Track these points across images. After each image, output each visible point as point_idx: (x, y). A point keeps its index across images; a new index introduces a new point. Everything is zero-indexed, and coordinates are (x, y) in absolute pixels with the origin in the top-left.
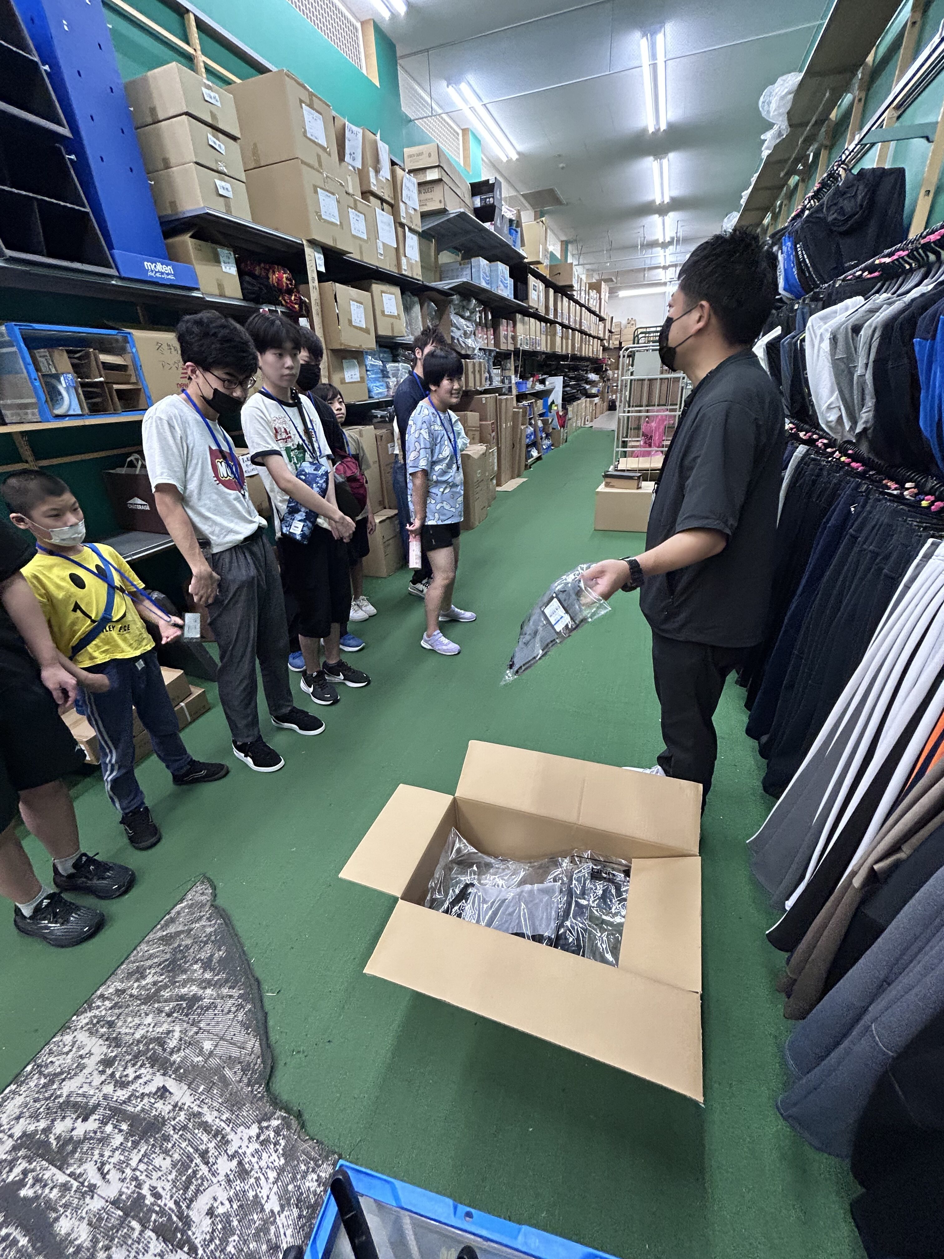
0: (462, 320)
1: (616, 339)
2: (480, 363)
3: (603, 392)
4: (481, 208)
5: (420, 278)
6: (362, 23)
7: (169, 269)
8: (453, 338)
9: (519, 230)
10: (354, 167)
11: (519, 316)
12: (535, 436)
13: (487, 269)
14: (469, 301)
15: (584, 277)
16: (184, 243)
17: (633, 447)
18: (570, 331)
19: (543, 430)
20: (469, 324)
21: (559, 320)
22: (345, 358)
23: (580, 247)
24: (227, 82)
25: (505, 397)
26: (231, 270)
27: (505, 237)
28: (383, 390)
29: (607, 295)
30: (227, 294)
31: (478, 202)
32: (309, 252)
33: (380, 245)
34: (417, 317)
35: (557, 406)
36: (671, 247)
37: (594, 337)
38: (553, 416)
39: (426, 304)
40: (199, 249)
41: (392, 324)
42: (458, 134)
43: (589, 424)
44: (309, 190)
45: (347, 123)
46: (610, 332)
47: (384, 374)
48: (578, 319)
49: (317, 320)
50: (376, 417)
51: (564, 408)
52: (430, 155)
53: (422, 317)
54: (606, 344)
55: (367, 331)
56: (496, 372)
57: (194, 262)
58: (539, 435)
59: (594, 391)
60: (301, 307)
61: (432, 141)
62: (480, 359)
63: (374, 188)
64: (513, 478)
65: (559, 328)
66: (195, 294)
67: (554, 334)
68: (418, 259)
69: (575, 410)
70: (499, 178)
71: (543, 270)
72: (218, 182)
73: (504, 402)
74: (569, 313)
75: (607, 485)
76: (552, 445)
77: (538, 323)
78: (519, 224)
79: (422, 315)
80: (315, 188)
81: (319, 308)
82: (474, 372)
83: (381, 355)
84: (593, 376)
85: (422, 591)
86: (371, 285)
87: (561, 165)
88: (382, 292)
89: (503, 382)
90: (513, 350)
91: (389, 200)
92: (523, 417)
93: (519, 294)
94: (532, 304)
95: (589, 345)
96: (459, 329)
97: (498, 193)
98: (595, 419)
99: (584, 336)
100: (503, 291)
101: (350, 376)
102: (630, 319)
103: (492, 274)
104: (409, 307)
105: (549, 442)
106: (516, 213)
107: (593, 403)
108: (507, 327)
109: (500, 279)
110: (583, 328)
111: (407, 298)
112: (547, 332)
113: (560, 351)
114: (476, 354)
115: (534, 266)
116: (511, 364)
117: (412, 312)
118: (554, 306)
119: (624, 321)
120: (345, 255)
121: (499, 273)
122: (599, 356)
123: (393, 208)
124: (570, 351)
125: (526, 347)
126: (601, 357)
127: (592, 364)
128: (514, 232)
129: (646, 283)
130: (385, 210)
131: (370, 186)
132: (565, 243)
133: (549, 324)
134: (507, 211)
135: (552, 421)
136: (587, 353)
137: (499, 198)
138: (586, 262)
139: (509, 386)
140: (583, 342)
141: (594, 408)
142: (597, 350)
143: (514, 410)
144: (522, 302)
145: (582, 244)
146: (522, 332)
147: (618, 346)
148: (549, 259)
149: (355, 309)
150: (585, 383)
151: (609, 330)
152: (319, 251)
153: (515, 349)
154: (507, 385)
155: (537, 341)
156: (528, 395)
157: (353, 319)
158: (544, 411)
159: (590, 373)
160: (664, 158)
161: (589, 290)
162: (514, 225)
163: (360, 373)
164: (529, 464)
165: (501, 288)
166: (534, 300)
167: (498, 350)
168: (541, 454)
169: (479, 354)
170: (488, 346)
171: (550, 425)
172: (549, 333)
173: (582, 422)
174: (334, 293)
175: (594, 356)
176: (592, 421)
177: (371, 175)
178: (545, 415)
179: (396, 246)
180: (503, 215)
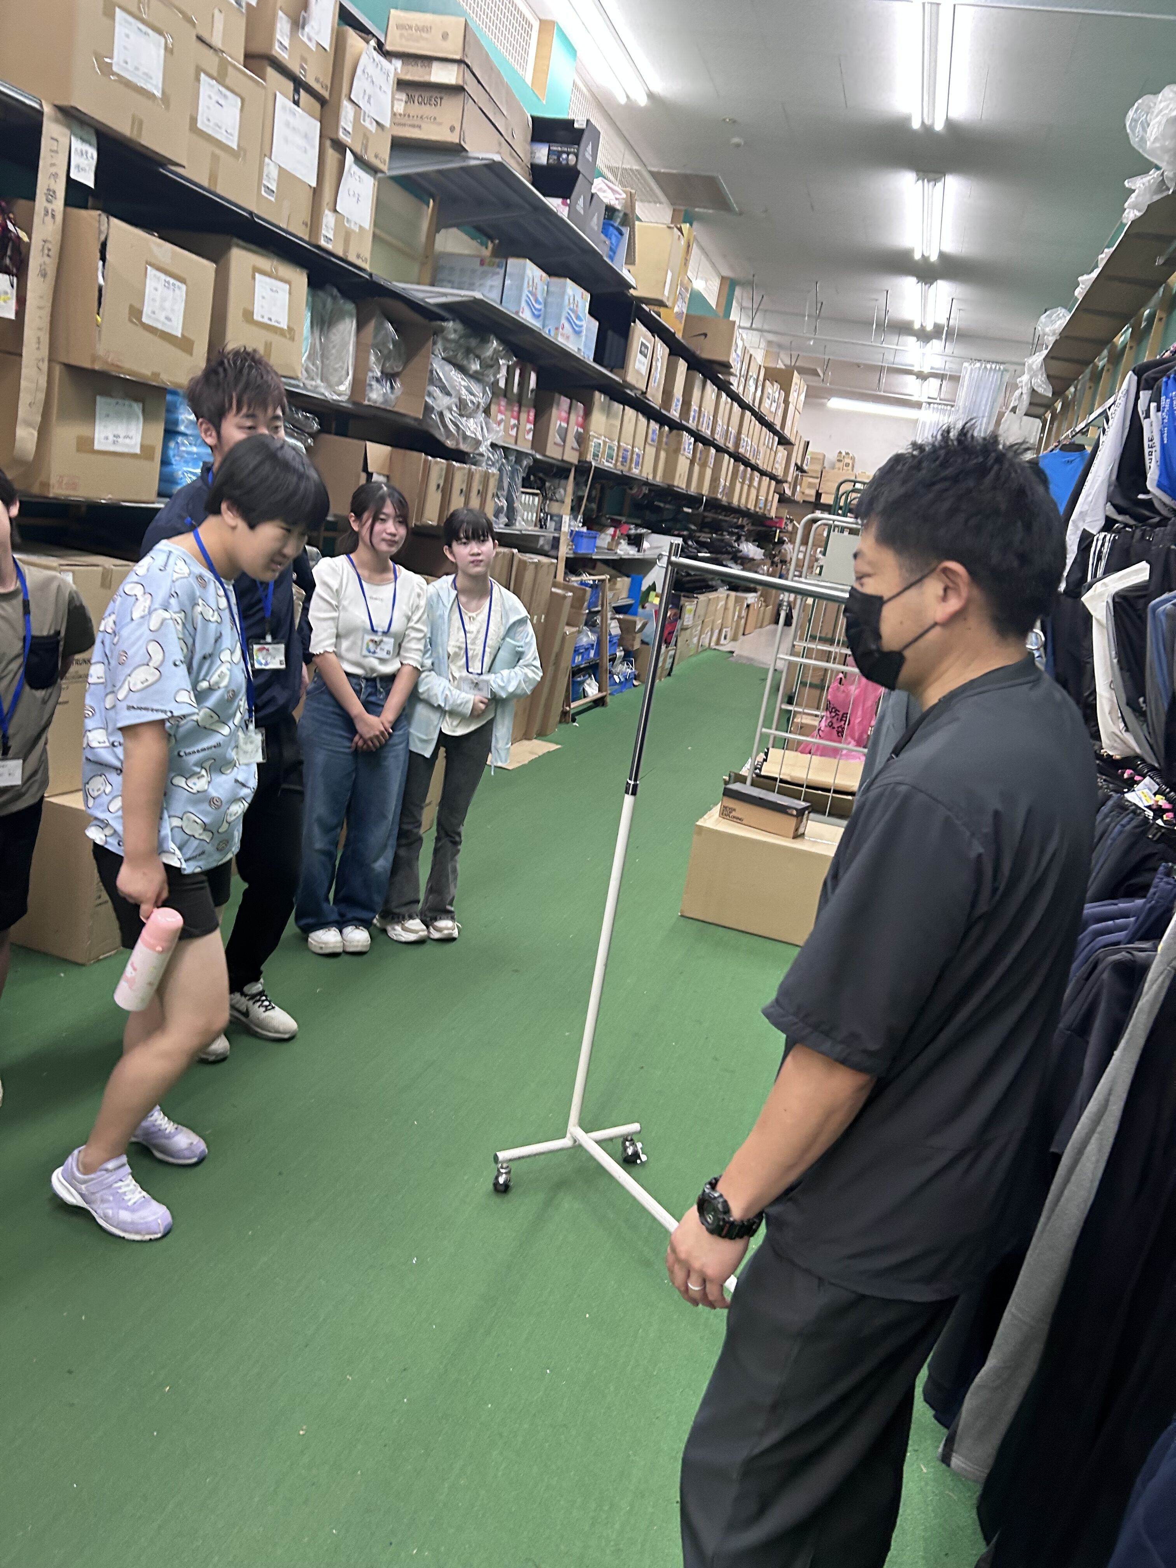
0: (460, 376)
1: (810, 485)
2: (486, 477)
4: (548, 168)
5: (366, 266)
8: (428, 408)
9: (626, 231)
11: (599, 398)
12: (598, 653)
13: (541, 288)
14: (485, 341)
15: (759, 357)
17: (802, 729)
18: (713, 451)
19: (621, 641)
20: (476, 388)
21: (692, 424)
22: (107, 393)
23: (757, 299)
25: (536, 558)
27: (593, 235)
29: (802, 397)
31: (542, 154)
32: (54, 132)
33: (271, 171)
34: (345, 345)
36: (934, 342)
37: (763, 473)
38: (648, 616)
39: (372, 324)
42: (530, 26)
43: (727, 646)
44: (88, 5)
46: (799, 469)
48: (733, 431)
49: (37, 287)
51: (675, 602)
52: (445, 36)
53: (359, 349)
54: (788, 492)
55: (184, 344)
56: (527, 500)
58: (608, 651)
62: (489, 467)
63: (277, 51)
64: (527, 737)
65: (688, 440)
67: (677, 450)
68: (369, 225)
69: (701, 611)
70: (598, 124)
71: (667, 320)
73: (531, 569)
74: (715, 415)
75: (726, 813)
76: (636, 678)
77: (643, 420)
78: (628, 219)
79: (358, 344)
80: (109, 8)
81: (50, 262)
82: (466, 492)
84: (750, 549)
86: (228, 248)
87: (736, 140)
88: (256, 270)
89: (541, 524)
90: (576, 462)
91: (317, 87)
92: (572, 606)
93: (607, 355)
94: (631, 378)
95: (749, 486)
96: (448, 394)
97: (590, 148)
98: (741, 638)
99: (742, 467)
100: (568, 337)
101: (111, 438)
102: (844, 453)
103: (550, 300)
104: (327, 318)
105: (629, 671)
106: (624, 196)
107: (743, 603)
108: (569, 413)
109: (564, 314)
110: (741, 450)
111: (329, 301)
112: (660, 441)
113: (684, 486)
114: (482, 455)
115: (652, 307)
116: (567, 491)
117: (334, 330)
118: (683, 396)
119: (831, 456)
120: (163, 166)
121: (566, 301)
122: (770, 511)
123: (325, 107)
124: (705, 491)
125: (606, 464)
126: (773, 514)
127: (753, 524)
128: (617, 233)
129: (882, 393)
130: (301, 104)
131: (271, 45)
132: (728, 282)
133: (667, 428)
134: (609, 191)
135: (644, 626)
136: (743, 501)
137: (590, 159)
138: (766, 327)
139: (554, 537)
140: (736, 478)
141: (744, 613)
142: (766, 499)
143: (554, 590)
144: (611, 371)
145: (763, 293)
146: (602, 431)
147: (813, 499)
148: (687, 300)
149: (160, 288)
150: (732, 559)
151: (796, 464)
152: (85, 137)
153: (579, 461)
154: (549, 533)
155: (635, 456)
156: (599, 564)
157: (147, 310)
158: (630, 601)
159: (747, 540)
160: (936, 180)
161: (764, 380)
162: (619, 220)
163: (142, 437)
164: (572, 712)
165: (565, 331)
166: (638, 372)
167: (538, 456)
168: (604, 693)
169: (491, 455)
170: (516, 443)
171: (638, 635)
172: (664, 446)
173: (714, 638)
174: (103, 238)
175: (758, 510)
176: (734, 639)
177: (279, 25)
178: (631, 610)
179: (314, 184)
180: (593, 195)
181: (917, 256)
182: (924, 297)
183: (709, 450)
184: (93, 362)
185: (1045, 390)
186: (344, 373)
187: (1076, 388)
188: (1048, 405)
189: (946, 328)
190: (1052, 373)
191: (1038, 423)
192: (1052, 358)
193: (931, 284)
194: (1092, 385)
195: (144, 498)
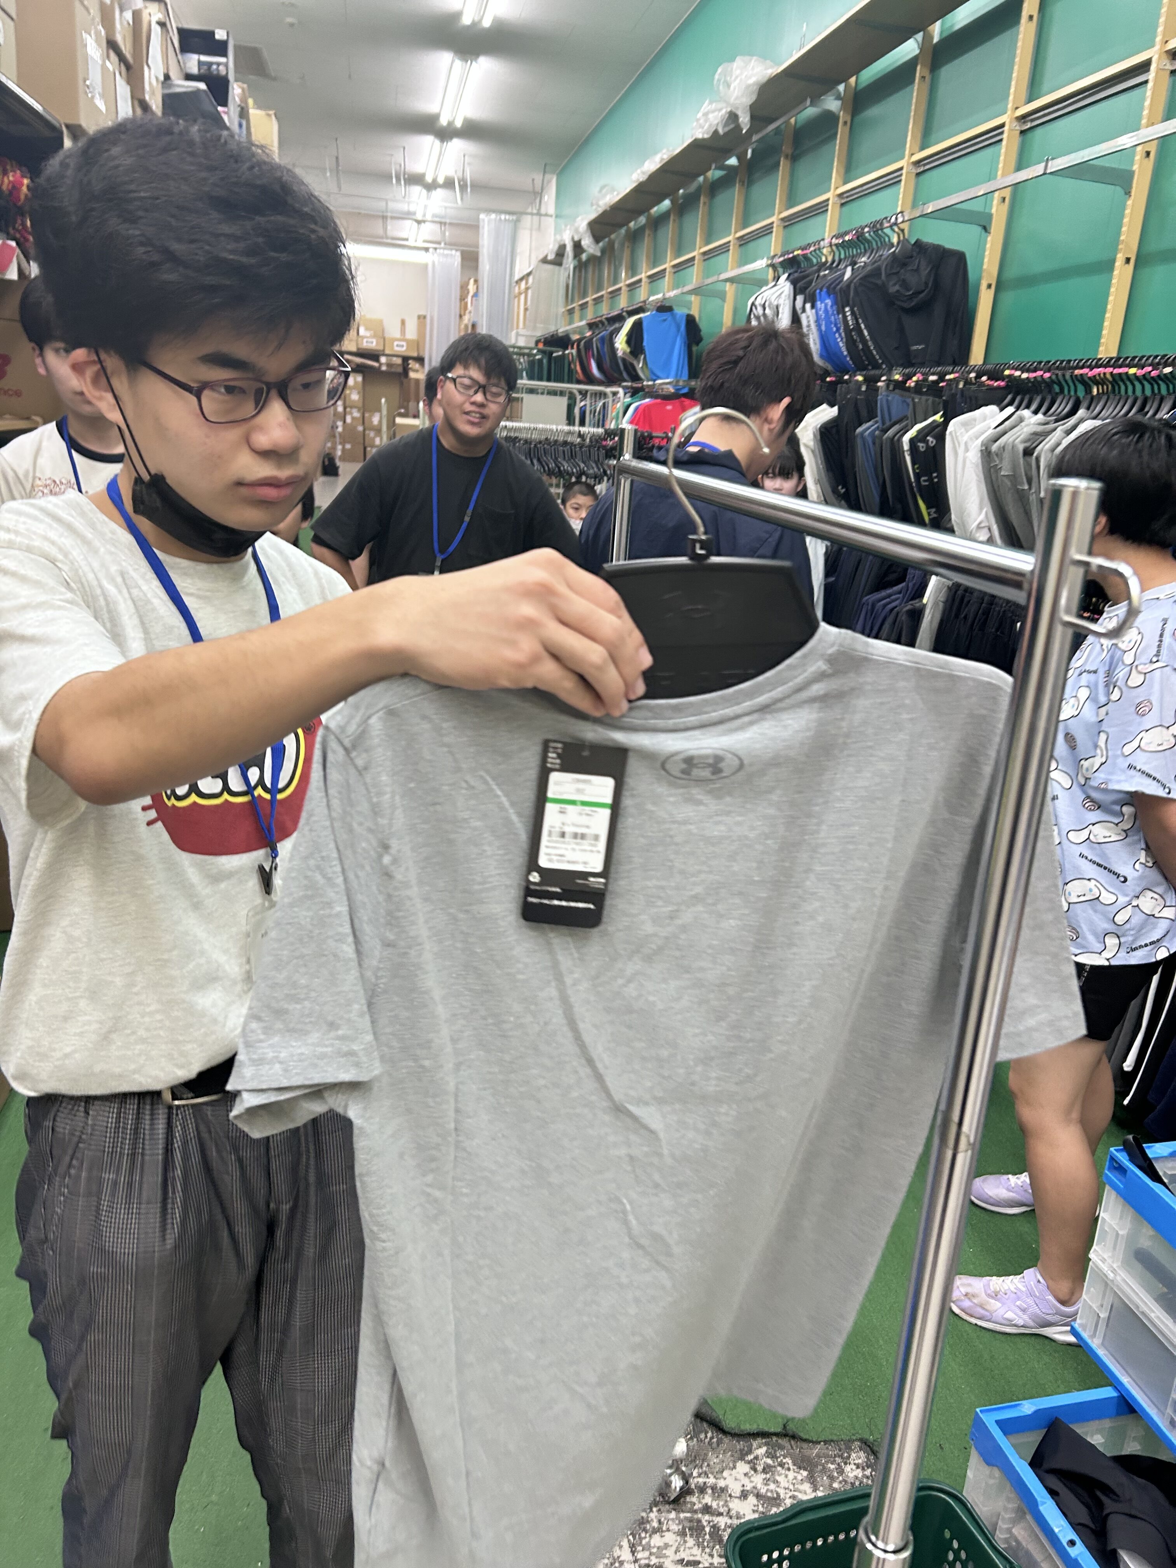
9: (244, 122)
31: (193, 65)
78: (244, 112)
129: (389, 241)
160: (470, 60)
181: (444, 121)
182: (440, 152)
189: (458, 182)
190: (597, 235)
192: (600, 222)
193: (450, 142)
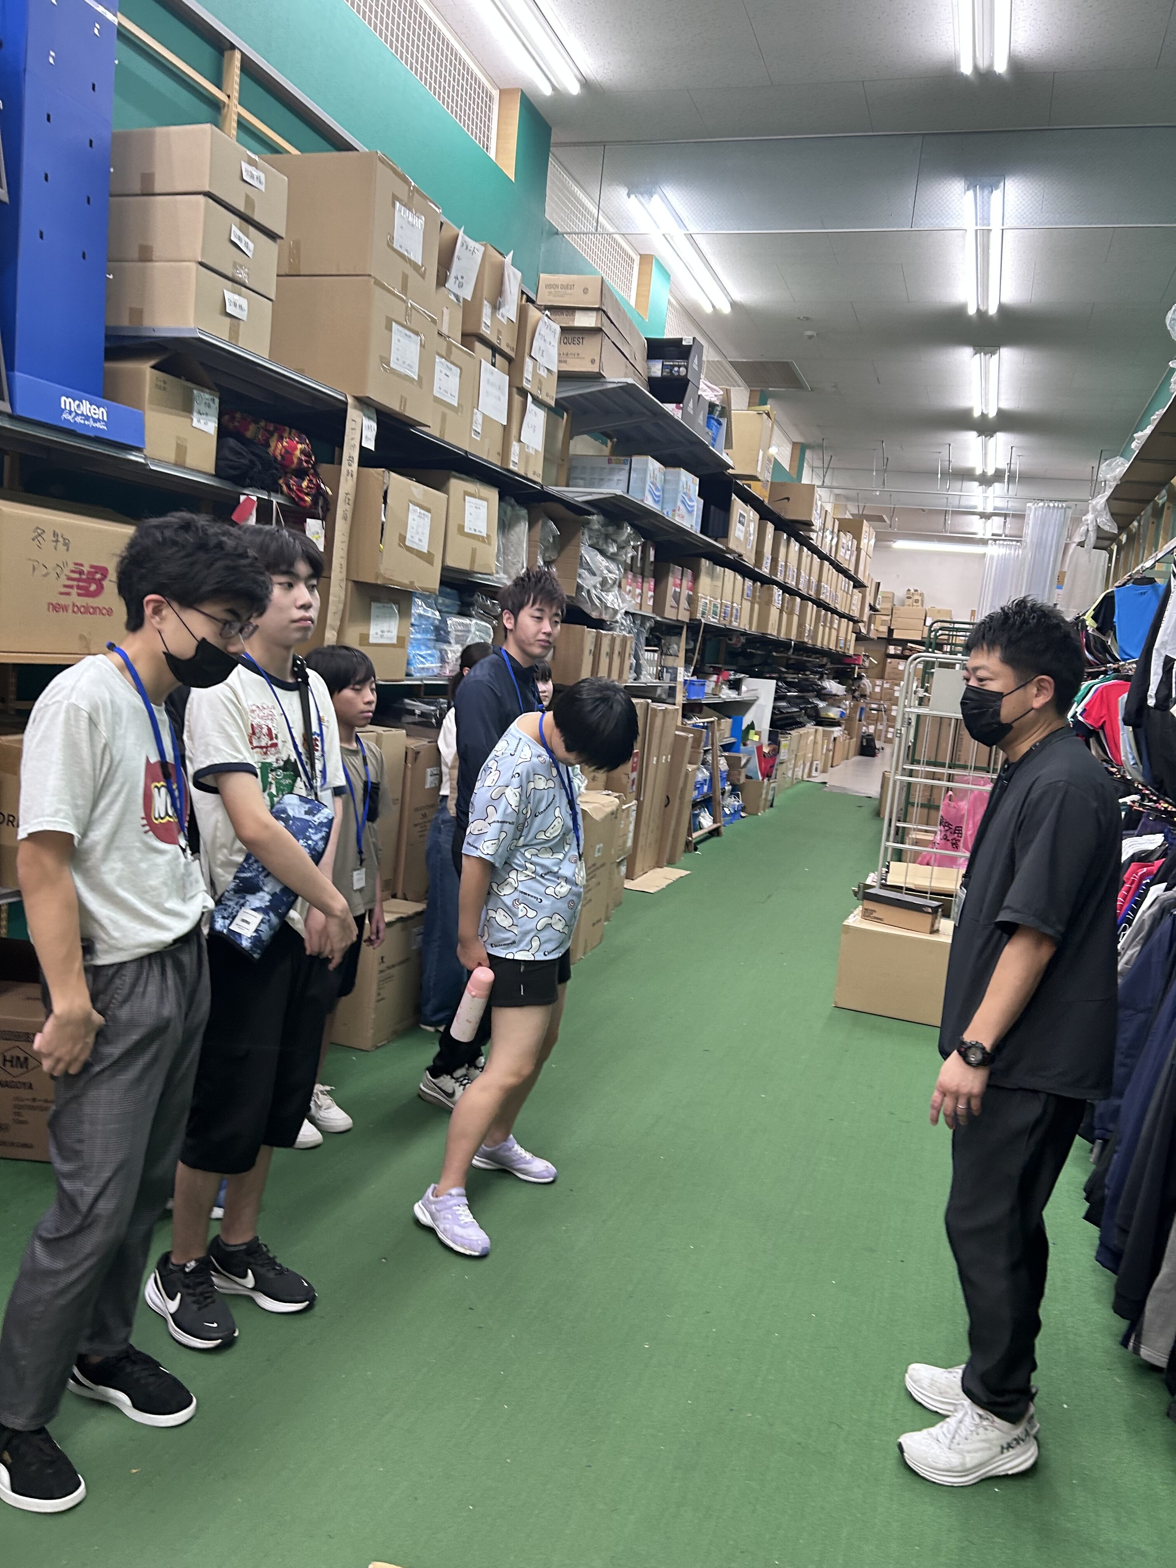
0: (599, 558)
1: (883, 623)
2: (624, 640)
3: (850, 719)
4: (663, 379)
5: (539, 480)
6: (502, 92)
7: (100, 413)
8: (580, 588)
9: (724, 421)
10: (457, 297)
11: (705, 563)
12: (711, 787)
13: (660, 477)
14: (620, 527)
15: (829, 507)
16: (140, 374)
17: (917, 842)
18: (798, 600)
19: (728, 777)
20: (613, 566)
21: (780, 578)
22: (377, 600)
23: (827, 458)
24: (275, 149)
25: (663, 706)
26: (209, 426)
27: (700, 429)
28: (433, 665)
29: (873, 542)
30: (190, 462)
31: (657, 369)
32: (354, 415)
33: (478, 418)
34: (520, 543)
35: (757, 733)
36: (997, 485)
37: (842, 616)
38: (750, 753)
39: (540, 523)
40: (160, 387)
41: (474, 551)
42: (633, 260)
43: (818, 777)
44: (378, 323)
45: (461, 233)
46: (872, 608)
47: (441, 635)
48: (814, 579)
49: (341, 527)
50: (412, 713)
51: (773, 739)
52: (586, 291)
53: (530, 546)
54: (864, 631)
55: (427, 558)
56: (649, 657)
57: (147, 405)
58: (719, 785)
59: (833, 713)
60: (315, 502)
61: (595, 272)
62: (623, 630)
63: (486, 331)
64: (659, 865)
65: (777, 592)
66: (133, 457)
67: (769, 602)
68: (540, 447)
69: (794, 747)
70: (699, 338)
71: (757, 490)
72: (228, 295)
73: (660, 716)
74: (799, 569)
75: (867, 915)
76: (743, 809)
77: (739, 577)
78: (725, 411)
79: (529, 540)
80: (389, 323)
81: (349, 508)
82: (610, 655)
83: (440, 601)
84: (832, 686)
85: (451, 1095)
86: (448, 479)
87: (809, 333)
88: (466, 493)
89: (659, 676)
90: (688, 621)
91: (507, 350)
92: (692, 747)
93: (710, 527)
94: (732, 545)
95: (830, 629)
96: (594, 574)
97: (696, 361)
98: (830, 769)
99: (823, 612)
100: (683, 517)
101: (380, 633)
102: (912, 591)
103: (667, 487)
104: (507, 523)
105: (737, 803)
106: (722, 393)
107: (830, 737)
108: (681, 580)
109: (680, 498)
110: (822, 597)
111: (509, 509)
112: (754, 597)
113: (775, 633)
114: (617, 622)
115: (744, 482)
116: (679, 646)
117: (513, 533)
118: (772, 554)
119: (900, 593)
120: (413, 427)
121: (681, 488)
122: (848, 649)
123: (512, 364)
124: (793, 637)
125: (712, 620)
126: (851, 652)
127: (832, 663)
128: (716, 424)
129: (949, 534)
130: (497, 365)
131: (479, 326)
132: (799, 447)
133: (759, 584)
134: (709, 390)
135: (748, 761)
136: (825, 642)
137: (697, 369)
138: (835, 484)
139: (670, 687)
140: (819, 622)
141: (831, 747)
142: (846, 639)
143: (677, 733)
144: (716, 541)
145: (831, 453)
146: (707, 593)
147: (885, 636)
148: (771, 471)
149: (416, 518)
150: (816, 696)
151: (870, 605)
152: (371, 416)
153: (690, 620)
154: (666, 683)
155: (734, 611)
156: (705, 707)
157: (408, 536)
158: (733, 740)
159: (828, 678)
160: (993, 353)
161: (839, 531)
162: (718, 413)
163: (398, 632)
164: (694, 841)
165: (680, 512)
166: (738, 539)
167: (659, 619)
168: (719, 824)
169: (624, 622)
170: (641, 609)
171: (743, 770)
172: (757, 599)
173: (807, 770)
174: (385, 488)
175: (839, 649)
176: (824, 771)
177: (484, 311)
178: (734, 749)
179: (505, 423)
180: (699, 396)
181: (977, 414)
182: (985, 447)
183: (795, 600)
184: (377, 578)
185: (1111, 527)
186: (520, 565)
187: (1139, 522)
188: (1114, 538)
189: (1007, 474)
190: (1115, 511)
191: (1105, 554)
192: (1115, 499)
193: (992, 436)
194: (1155, 521)
195: (398, 678)
